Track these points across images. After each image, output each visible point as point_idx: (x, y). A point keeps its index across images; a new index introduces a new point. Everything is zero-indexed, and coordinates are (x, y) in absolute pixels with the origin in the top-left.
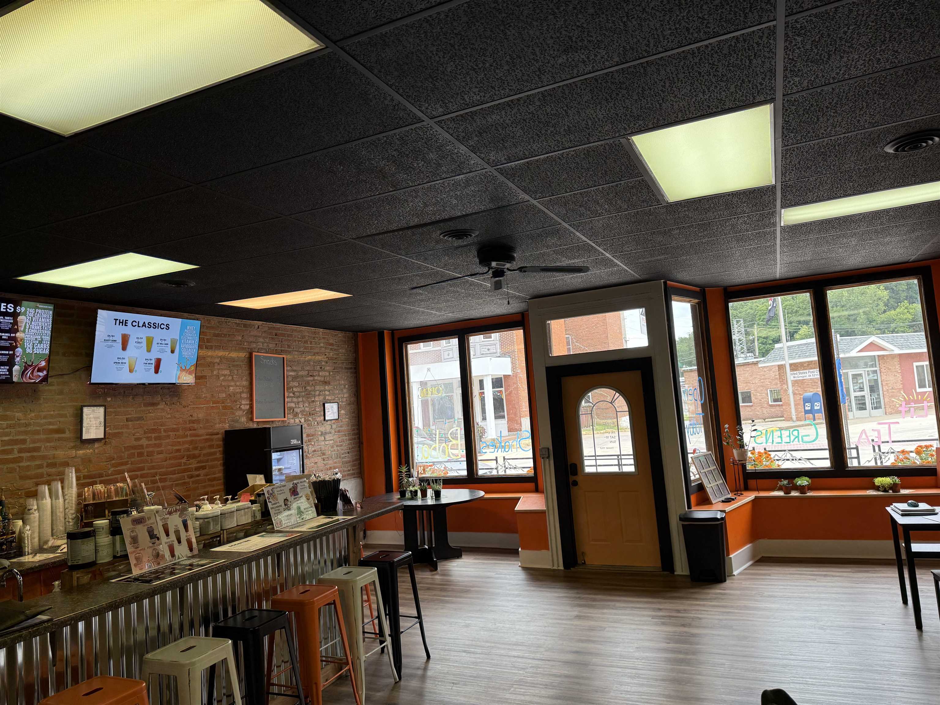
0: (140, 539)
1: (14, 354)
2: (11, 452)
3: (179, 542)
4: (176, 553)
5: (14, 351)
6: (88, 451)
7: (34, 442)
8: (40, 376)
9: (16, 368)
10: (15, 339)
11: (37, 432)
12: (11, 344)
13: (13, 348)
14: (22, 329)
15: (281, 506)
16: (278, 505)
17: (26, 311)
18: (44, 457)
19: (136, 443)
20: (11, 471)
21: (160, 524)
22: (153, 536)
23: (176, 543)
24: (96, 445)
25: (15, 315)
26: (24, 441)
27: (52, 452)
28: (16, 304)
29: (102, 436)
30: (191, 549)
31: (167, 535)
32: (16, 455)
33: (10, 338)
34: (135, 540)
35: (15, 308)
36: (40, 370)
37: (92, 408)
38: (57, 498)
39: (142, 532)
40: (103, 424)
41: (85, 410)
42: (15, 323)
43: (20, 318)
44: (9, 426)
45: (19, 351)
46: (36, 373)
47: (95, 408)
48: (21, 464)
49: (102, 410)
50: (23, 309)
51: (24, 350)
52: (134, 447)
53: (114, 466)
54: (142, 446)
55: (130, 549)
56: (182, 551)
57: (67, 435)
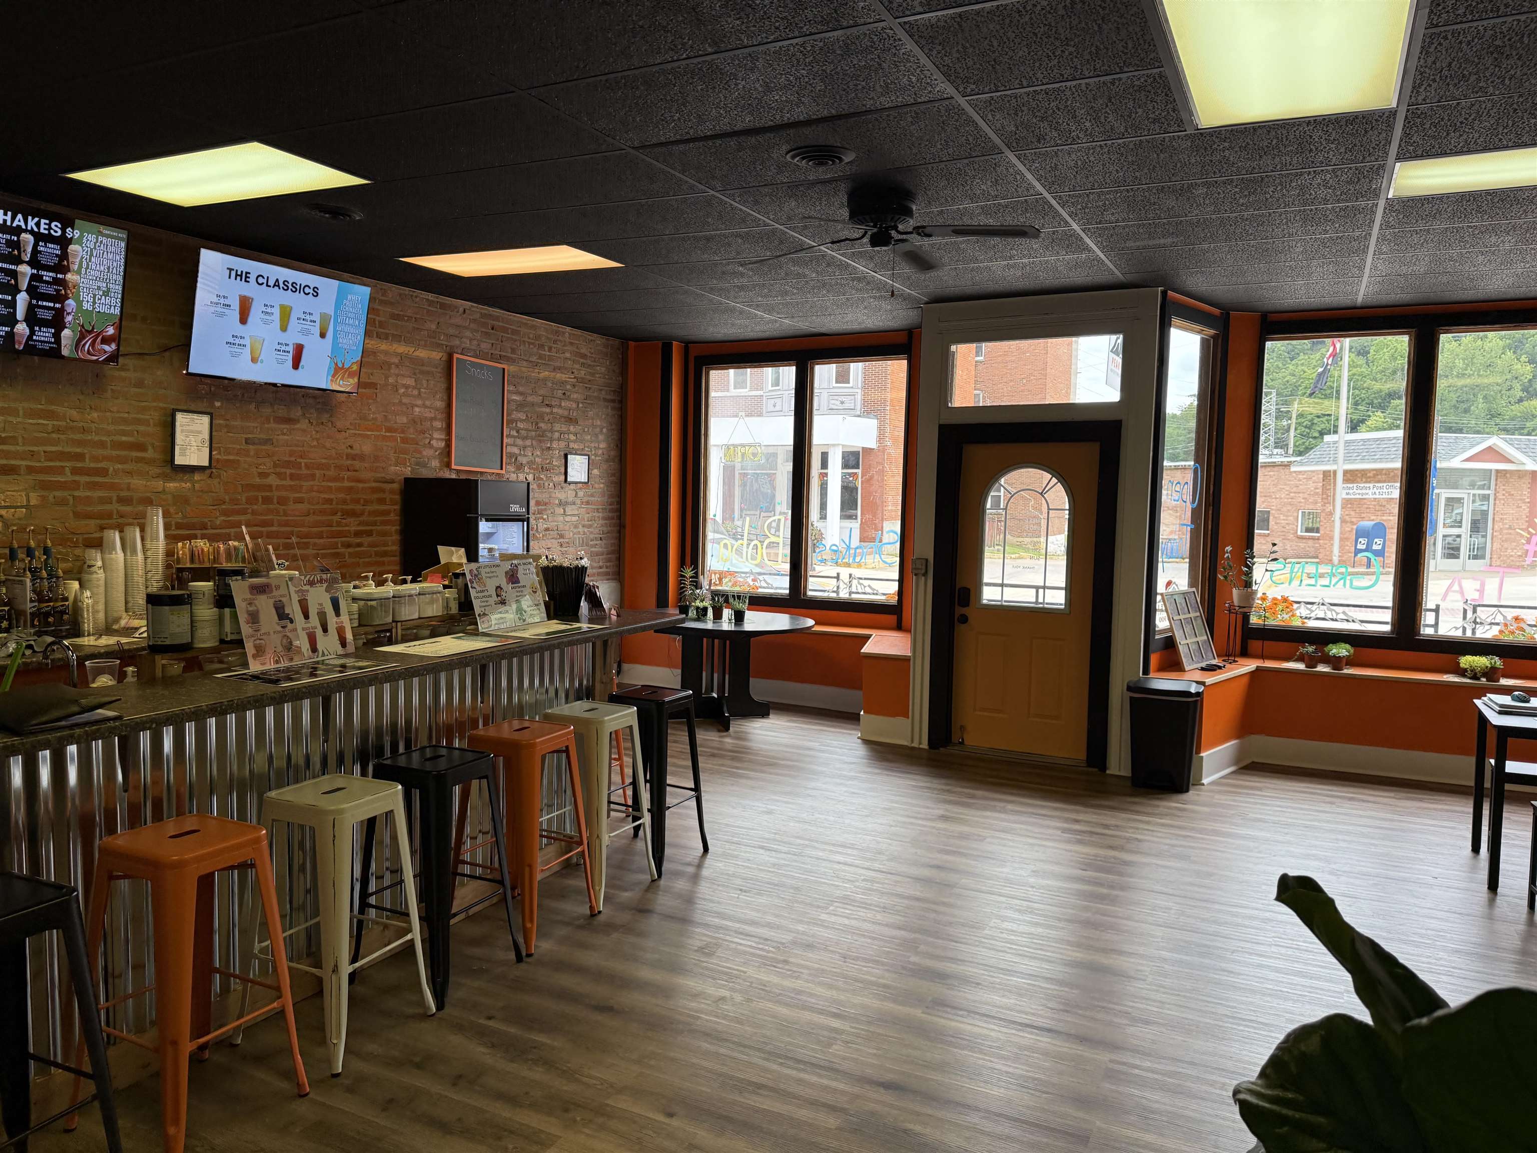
0: (262, 617)
1: (62, 310)
2: (61, 471)
3: (325, 630)
4: (320, 647)
5: (62, 302)
6: (184, 485)
7: (95, 459)
8: (105, 352)
9: (66, 333)
10: (63, 283)
11: (102, 445)
12: (58, 291)
13: (60, 298)
14: (76, 267)
15: (490, 596)
16: (486, 594)
17: (81, 236)
18: (112, 487)
19: (257, 480)
20: (63, 502)
21: (295, 598)
22: (282, 615)
23: (319, 631)
24: (197, 477)
25: (64, 242)
26: (80, 457)
27: (127, 480)
28: (67, 223)
29: (205, 463)
30: (343, 644)
31: (306, 617)
32: (68, 477)
33: (56, 281)
34: (254, 618)
35: (63, 230)
36: (106, 341)
37: (190, 416)
38: (134, 552)
39: (265, 604)
40: (207, 444)
41: (180, 417)
42: (64, 256)
43: (72, 248)
44: (58, 430)
45: (71, 303)
46: (99, 346)
47: (195, 416)
48: (76, 493)
49: (206, 419)
50: (77, 234)
51: (79, 303)
52: (259, 488)
53: (225, 513)
54: (269, 488)
55: (246, 629)
56: (328, 644)
57: (150, 454)
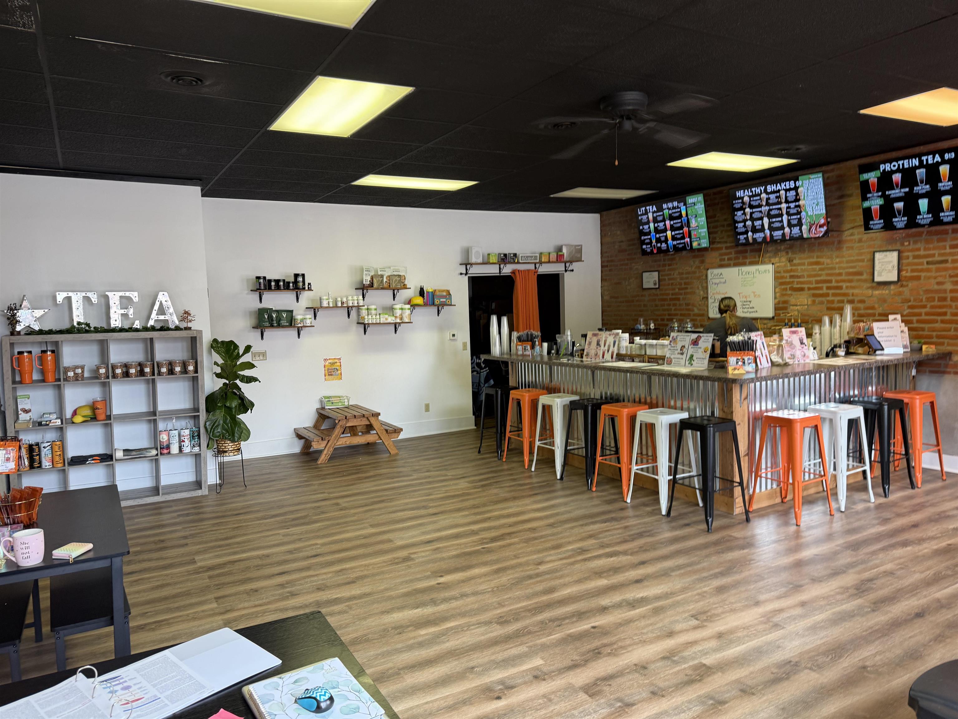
0: (592, 344)
1: (800, 218)
2: (821, 288)
3: (608, 351)
4: (605, 357)
5: (800, 214)
6: (884, 292)
7: (837, 281)
8: (822, 232)
9: (804, 227)
10: (799, 206)
11: (840, 274)
12: (797, 210)
13: (799, 213)
14: (803, 197)
15: (677, 350)
16: (675, 348)
17: (802, 183)
18: (845, 295)
19: (936, 287)
20: (822, 303)
21: (604, 339)
22: (598, 344)
23: (606, 352)
24: (892, 287)
25: (796, 188)
26: (830, 281)
27: (851, 291)
28: (796, 179)
29: (895, 279)
30: (612, 358)
31: (605, 346)
32: (825, 291)
33: (796, 206)
34: (590, 343)
35: (795, 183)
36: (821, 226)
37: (885, 253)
39: (595, 340)
40: (896, 268)
41: (877, 255)
42: (797, 194)
43: (799, 190)
44: (821, 270)
45: (803, 214)
46: (818, 229)
47: (888, 253)
48: (828, 298)
49: (895, 254)
50: (800, 182)
51: (807, 213)
52: (937, 291)
55: (586, 347)
56: (608, 356)
57: (865, 277)
